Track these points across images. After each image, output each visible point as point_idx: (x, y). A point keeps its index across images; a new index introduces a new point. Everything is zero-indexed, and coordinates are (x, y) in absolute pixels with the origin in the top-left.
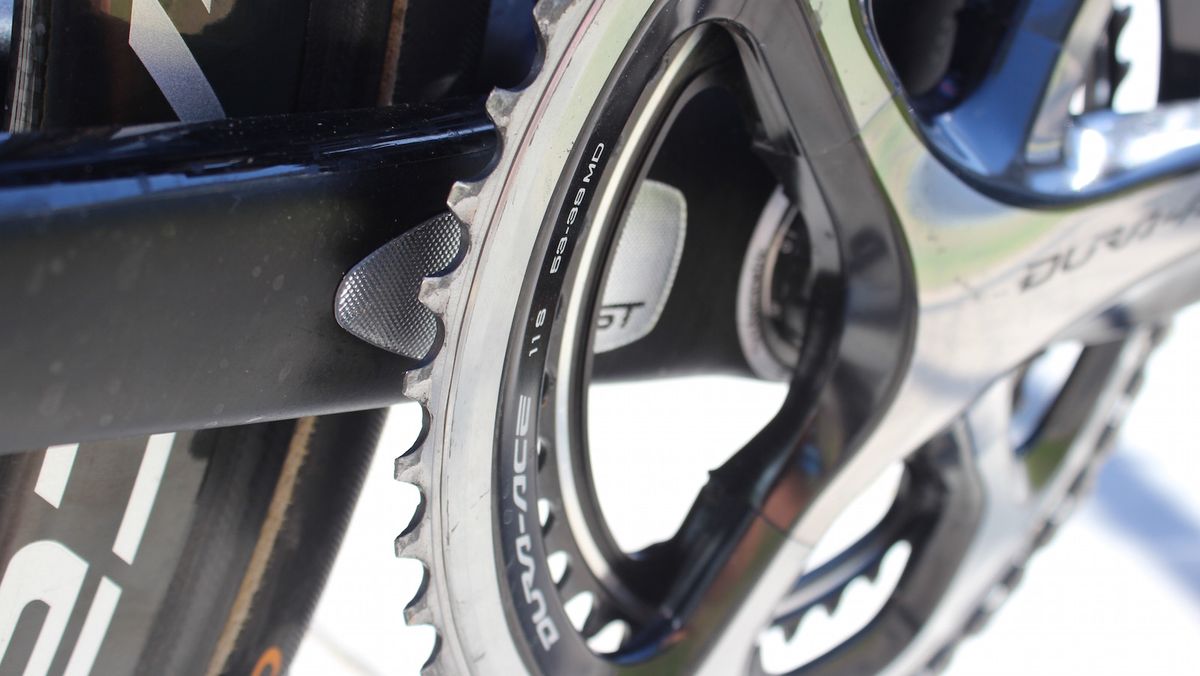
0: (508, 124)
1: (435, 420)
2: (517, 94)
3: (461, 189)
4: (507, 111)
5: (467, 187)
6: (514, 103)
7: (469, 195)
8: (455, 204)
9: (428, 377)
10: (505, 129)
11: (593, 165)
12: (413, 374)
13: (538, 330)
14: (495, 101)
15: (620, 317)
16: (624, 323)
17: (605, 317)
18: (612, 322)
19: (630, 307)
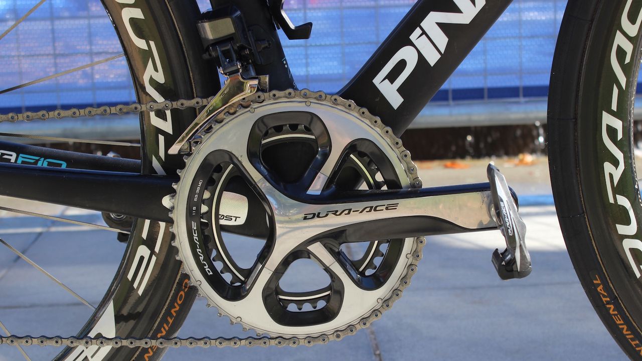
1: (175, 221)
2: (181, 170)
3: (174, 184)
8: (173, 186)
9: (172, 214)
10: (180, 175)
11: (200, 183)
12: (170, 213)
13: (194, 211)
14: (178, 171)
15: (234, 219)
16: (235, 221)
17: (229, 218)
18: (232, 219)
19: (236, 217)
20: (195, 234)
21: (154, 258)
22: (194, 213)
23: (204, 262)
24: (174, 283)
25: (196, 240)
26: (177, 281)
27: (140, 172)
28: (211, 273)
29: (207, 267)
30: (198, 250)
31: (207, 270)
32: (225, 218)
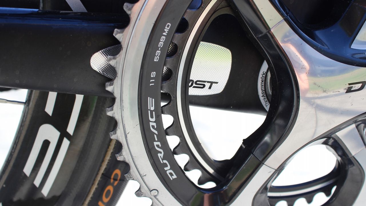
0: (131, 13)
1: (117, 99)
2: (133, 5)
3: (117, 31)
4: (130, 9)
5: (119, 30)
6: (132, 7)
7: (120, 33)
8: (116, 35)
9: (112, 85)
10: (130, 15)
11: (167, 30)
12: (107, 84)
13: (153, 78)
14: (126, 6)
15: (208, 85)
16: (210, 88)
17: (201, 85)
18: (204, 86)
19: (212, 83)
20: (152, 117)
21: (66, 143)
22: (152, 82)
23: (165, 161)
24: (97, 174)
25: (153, 127)
26: (102, 171)
27: (38, 7)
28: (175, 177)
29: (169, 167)
30: (156, 143)
31: (168, 172)
32: (194, 85)
